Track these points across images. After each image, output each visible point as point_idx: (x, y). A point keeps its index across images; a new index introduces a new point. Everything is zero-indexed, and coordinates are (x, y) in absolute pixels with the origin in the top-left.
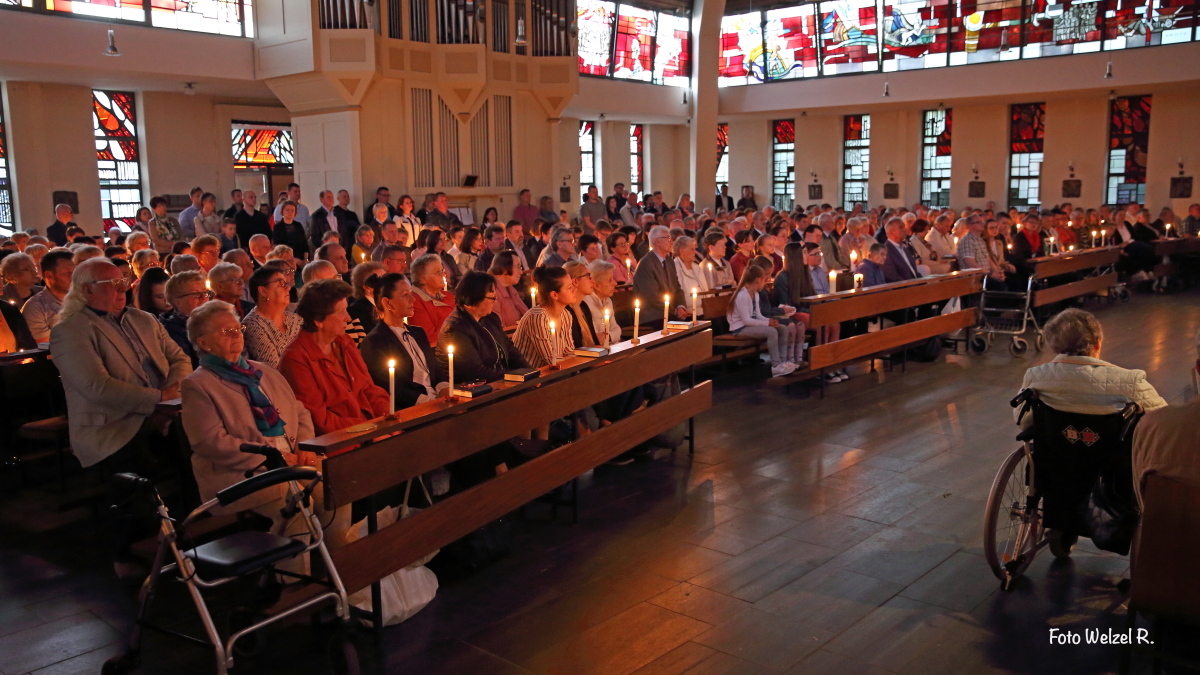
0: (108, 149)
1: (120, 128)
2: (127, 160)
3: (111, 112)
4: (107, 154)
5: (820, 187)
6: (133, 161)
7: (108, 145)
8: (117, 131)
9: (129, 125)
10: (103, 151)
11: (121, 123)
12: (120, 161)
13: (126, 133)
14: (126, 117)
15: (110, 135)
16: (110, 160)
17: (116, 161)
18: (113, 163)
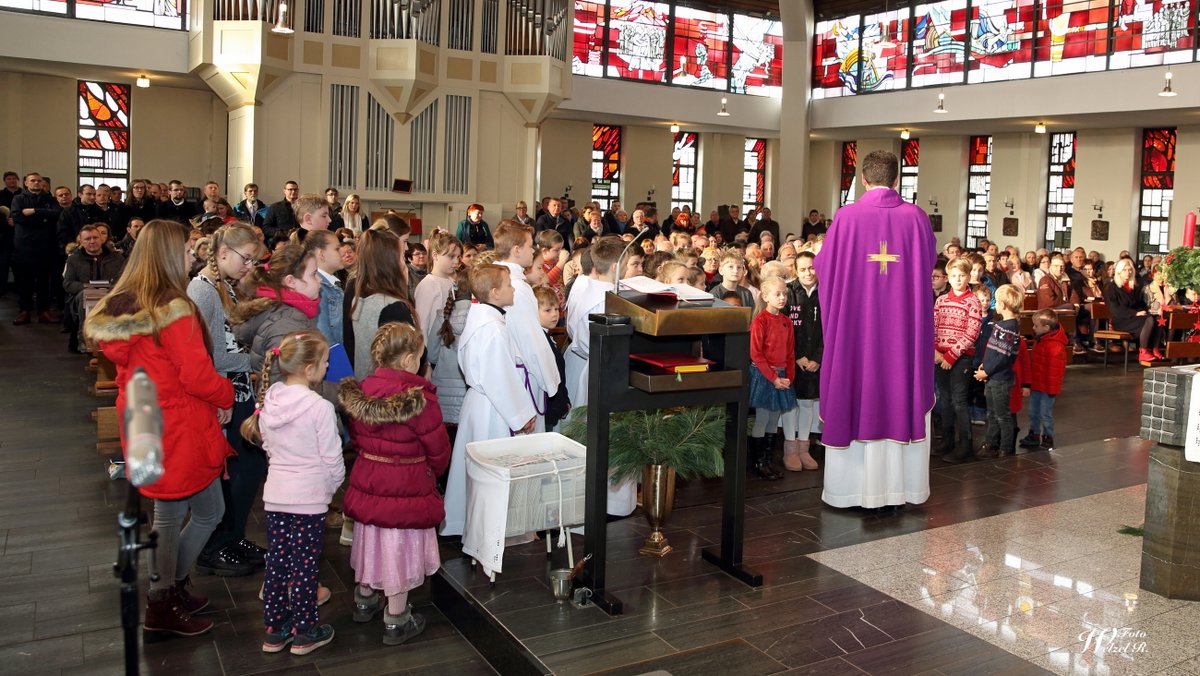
0: (96, 138)
1: (111, 119)
2: (115, 150)
3: (104, 102)
4: (95, 143)
6: (123, 150)
7: (97, 134)
8: (107, 121)
9: (122, 117)
10: (91, 140)
11: (114, 114)
12: (108, 150)
13: (118, 124)
14: (120, 108)
15: (100, 125)
16: (97, 149)
17: (104, 150)
18: (101, 152)
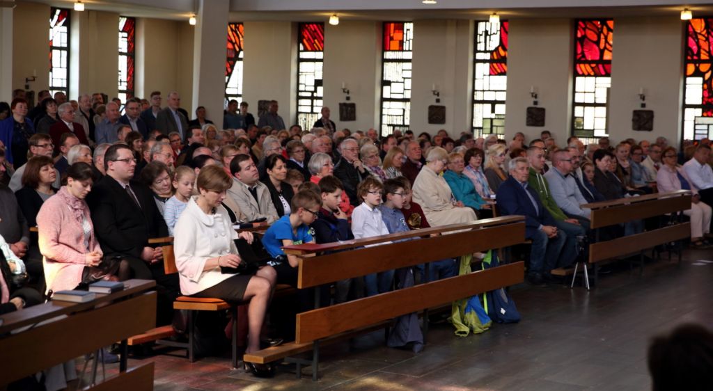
5: (353, 106)
